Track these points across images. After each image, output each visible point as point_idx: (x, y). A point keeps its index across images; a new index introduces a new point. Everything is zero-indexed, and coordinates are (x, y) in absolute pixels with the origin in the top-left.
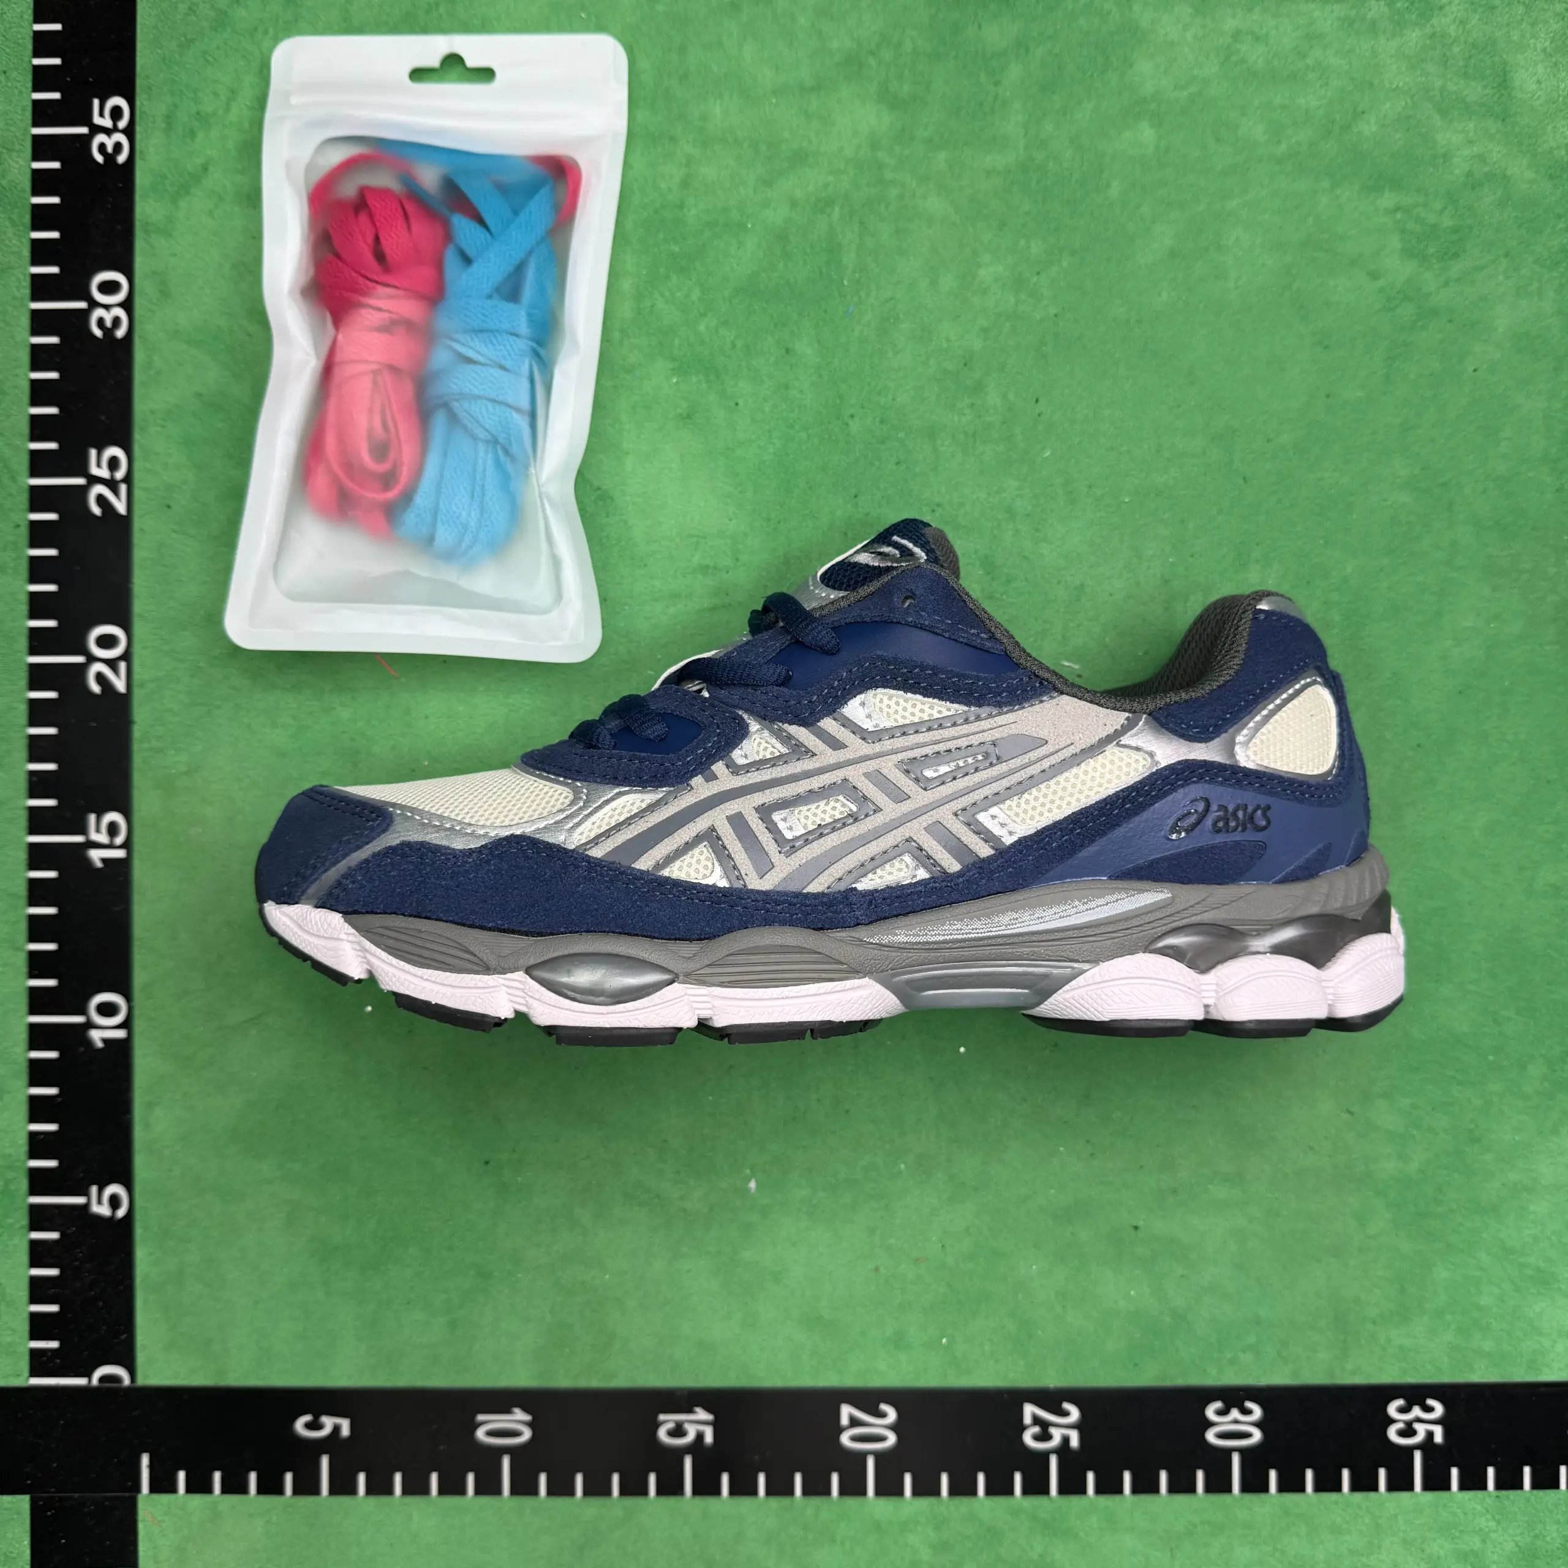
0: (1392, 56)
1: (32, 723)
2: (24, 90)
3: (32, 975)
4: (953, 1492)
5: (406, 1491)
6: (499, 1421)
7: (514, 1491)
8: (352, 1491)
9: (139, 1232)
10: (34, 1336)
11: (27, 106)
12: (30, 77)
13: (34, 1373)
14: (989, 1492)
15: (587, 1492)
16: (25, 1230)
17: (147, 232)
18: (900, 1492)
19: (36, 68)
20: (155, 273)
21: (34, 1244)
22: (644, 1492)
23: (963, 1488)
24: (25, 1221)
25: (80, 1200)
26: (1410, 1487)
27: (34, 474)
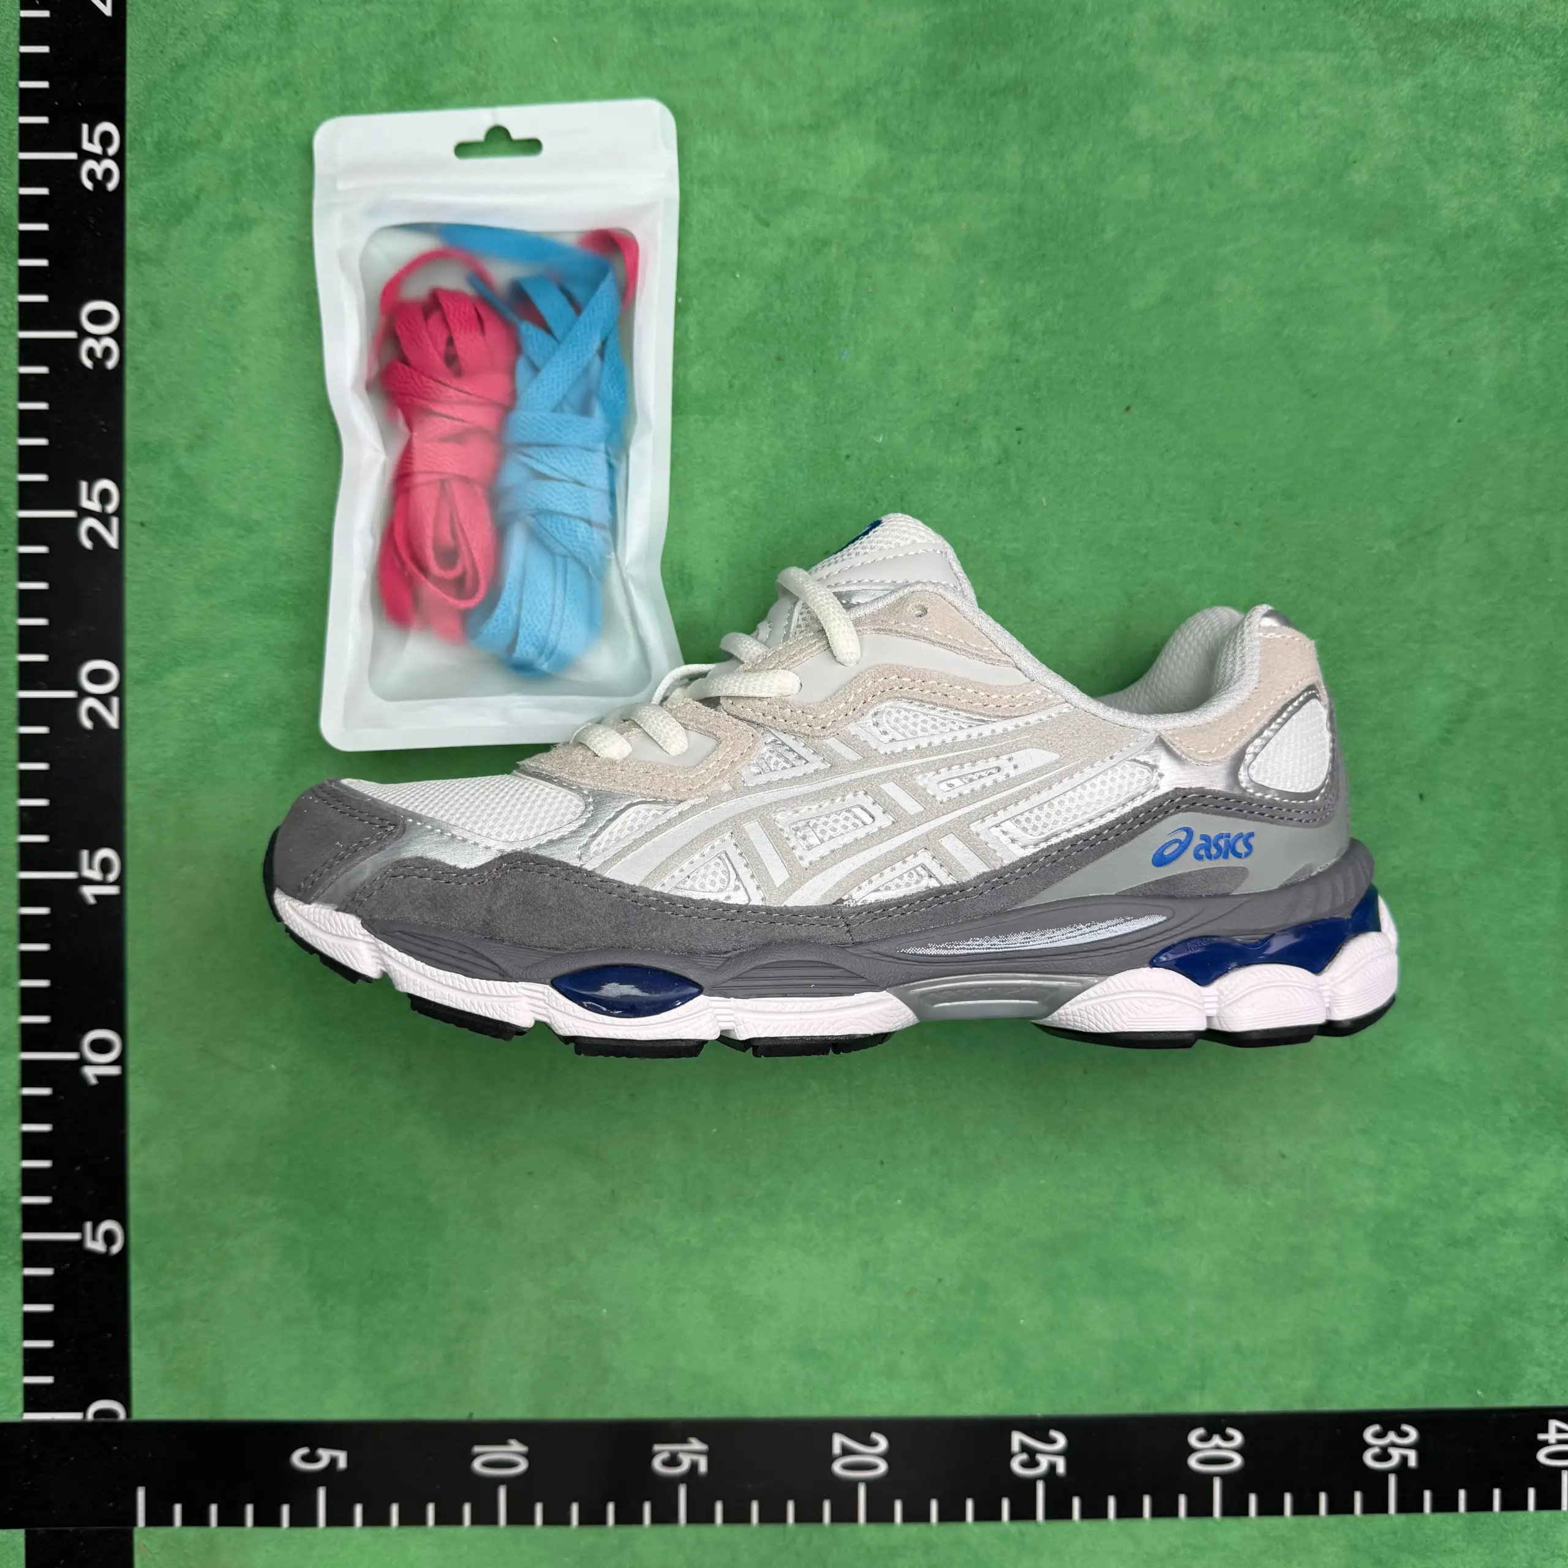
0: (1383, 107)
1: (23, 758)
2: (10, 113)
3: (25, 1012)
4: (942, 1518)
5: (403, 1522)
6: (495, 1452)
7: (511, 1520)
8: (349, 1522)
9: (134, 1268)
10: (28, 1372)
11: (15, 130)
12: (16, 100)
13: (28, 1408)
14: (978, 1517)
15: (582, 1522)
16: (19, 1267)
17: (138, 261)
18: (891, 1519)
19: (23, 91)
20: (146, 303)
21: (27, 1280)
22: (639, 1521)
23: (952, 1514)
24: (19, 1258)
25: (75, 1236)
26: (1384, 1509)
27: (23, 506)
